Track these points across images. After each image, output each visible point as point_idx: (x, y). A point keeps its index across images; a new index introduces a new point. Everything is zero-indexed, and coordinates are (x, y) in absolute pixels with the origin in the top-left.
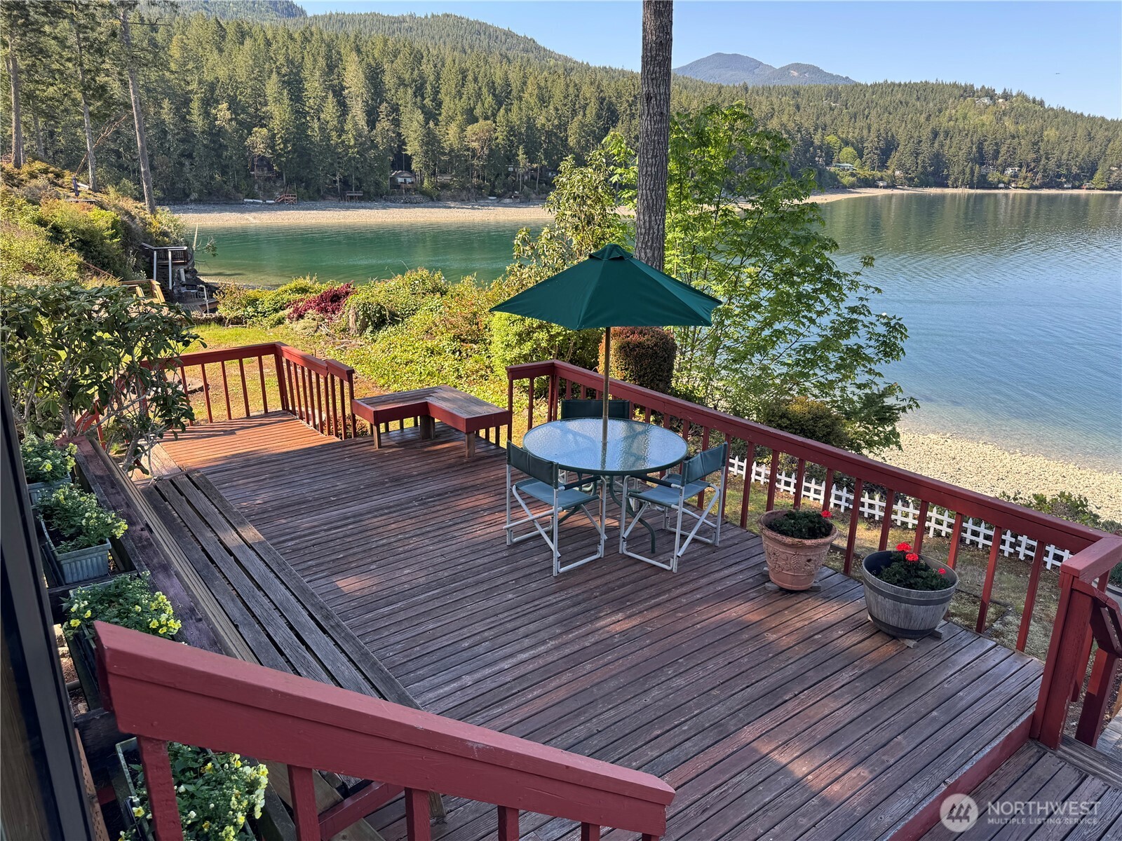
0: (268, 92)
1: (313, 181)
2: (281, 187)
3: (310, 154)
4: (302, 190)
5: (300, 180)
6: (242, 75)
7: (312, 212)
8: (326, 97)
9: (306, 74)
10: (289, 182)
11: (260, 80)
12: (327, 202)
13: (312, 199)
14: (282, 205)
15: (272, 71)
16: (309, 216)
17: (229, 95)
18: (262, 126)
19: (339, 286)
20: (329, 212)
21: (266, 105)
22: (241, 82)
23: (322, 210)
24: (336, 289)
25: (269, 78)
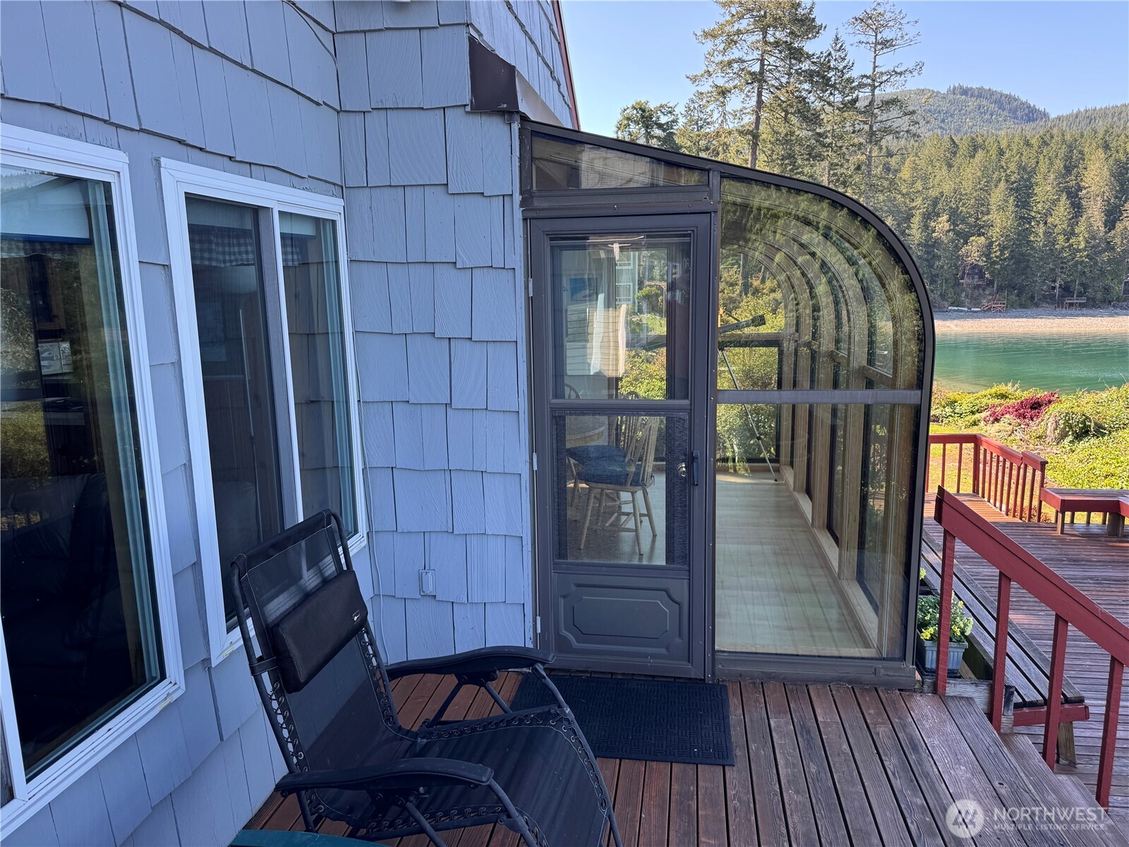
0: (992, 200)
1: (1027, 288)
2: (990, 294)
3: (1028, 261)
4: (1013, 297)
5: (1012, 287)
6: (967, 186)
7: (1021, 320)
8: (1058, 200)
9: (1038, 178)
10: (1000, 289)
11: (986, 190)
12: (1040, 309)
13: (1022, 306)
14: (988, 312)
15: (1000, 180)
16: (1016, 324)
17: (951, 208)
18: (979, 235)
19: (1041, 394)
20: (1040, 320)
21: (988, 213)
22: (966, 194)
23: (1034, 318)
24: (1038, 396)
25: (996, 186)
